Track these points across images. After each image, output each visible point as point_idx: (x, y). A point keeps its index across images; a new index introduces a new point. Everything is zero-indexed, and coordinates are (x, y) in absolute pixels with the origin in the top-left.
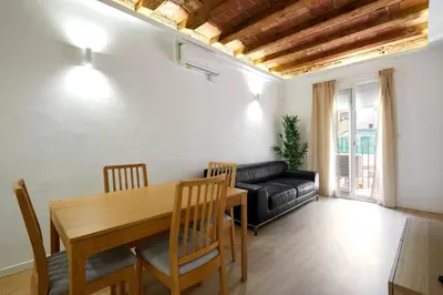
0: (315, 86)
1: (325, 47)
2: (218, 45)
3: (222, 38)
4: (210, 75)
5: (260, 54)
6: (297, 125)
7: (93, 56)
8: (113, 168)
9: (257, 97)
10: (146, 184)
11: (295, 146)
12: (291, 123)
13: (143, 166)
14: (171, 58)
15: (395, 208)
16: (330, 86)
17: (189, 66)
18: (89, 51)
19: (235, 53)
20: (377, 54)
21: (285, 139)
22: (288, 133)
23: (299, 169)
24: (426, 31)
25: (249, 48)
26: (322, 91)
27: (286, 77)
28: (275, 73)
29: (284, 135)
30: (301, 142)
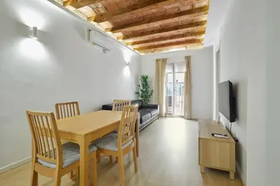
0: (157, 60)
1: (163, 42)
2: (110, 33)
3: (113, 30)
4: (105, 50)
5: (131, 41)
6: (148, 80)
7: (38, 32)
8: (61, 104)
9: (128, 64)
10: (79, 114)
11: (147, 92)
12: (145, 79)
13: (76, 103)
14: (84, 38)
15: (191, 119)
16: (164, 61)
17: (94, 44)
18: (35, 29)
19: (118, 38)
20: (184, 49)
21: (141, 88)
22: (143, 85)
23: (149, 103)
24: (203, 42)
25: (126, 37)
26: (160, 63)
27: (142, 54)
28: (137, 51)
29: (141, 85)
30: (149, 89)
